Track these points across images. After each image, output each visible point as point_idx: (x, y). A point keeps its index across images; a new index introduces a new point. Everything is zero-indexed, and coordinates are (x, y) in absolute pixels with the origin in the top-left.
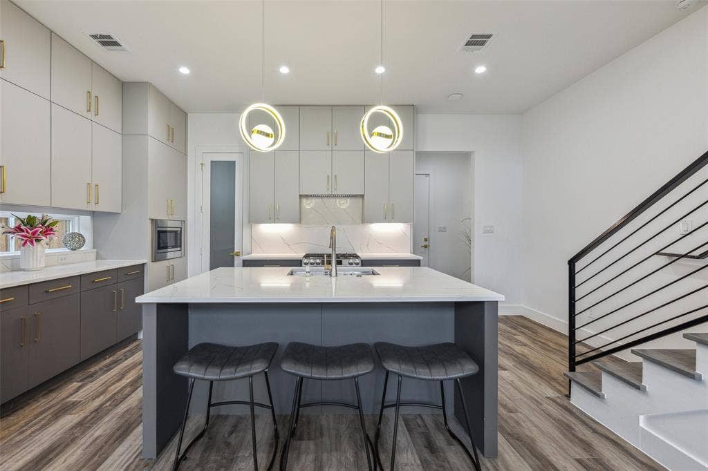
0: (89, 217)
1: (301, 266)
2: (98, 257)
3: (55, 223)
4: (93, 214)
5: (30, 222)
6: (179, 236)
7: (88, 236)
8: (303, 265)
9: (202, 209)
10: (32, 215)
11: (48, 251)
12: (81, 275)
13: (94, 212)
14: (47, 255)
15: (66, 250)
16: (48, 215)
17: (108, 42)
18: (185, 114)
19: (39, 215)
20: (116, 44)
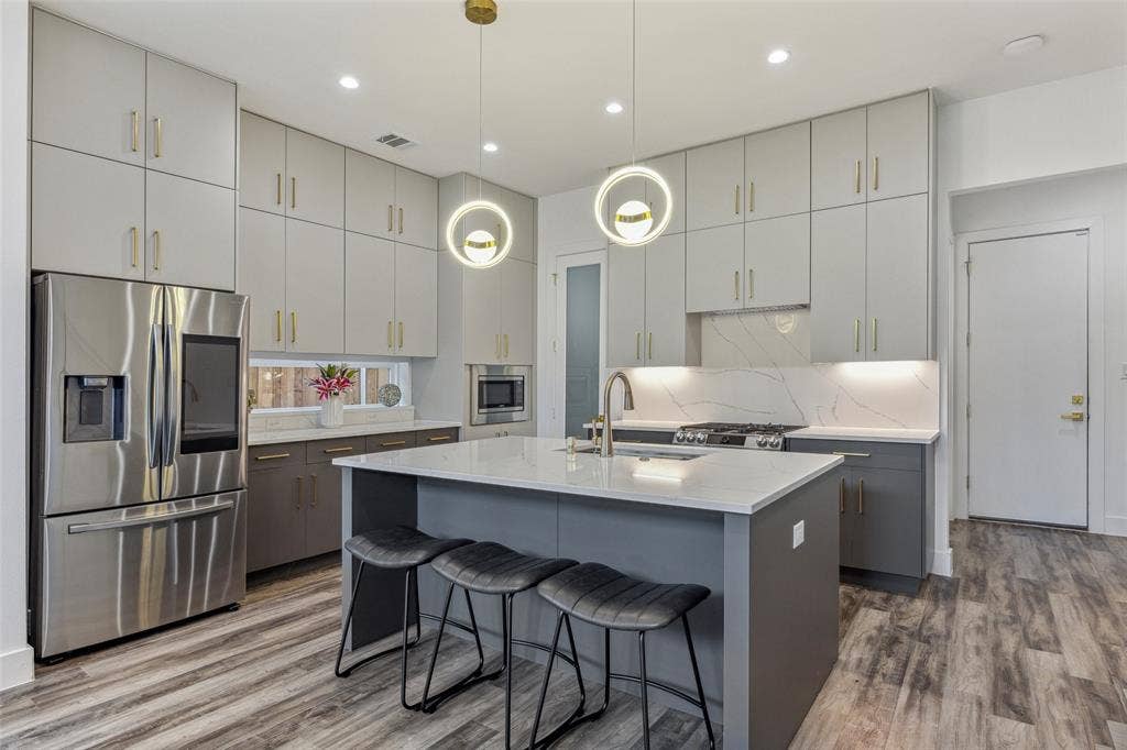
0: (407, 364)
1: (671, 443)
2: (416, 417)
3: (353, 372)
4: (412, 360)
5: (329, 373)
6: (518, 390)
7: (405, 388)
8: (675, 441)
9: (555, 346)
10: (333, 363)
11: (345, 407)
12: (365, 436)
13: (412, 358)
14: (346, 412)
15: (381, 405)
16: (348, 363)
17: (394, 141)
18: (534, 200)
19: (338, 364)
20: (402, 141)
